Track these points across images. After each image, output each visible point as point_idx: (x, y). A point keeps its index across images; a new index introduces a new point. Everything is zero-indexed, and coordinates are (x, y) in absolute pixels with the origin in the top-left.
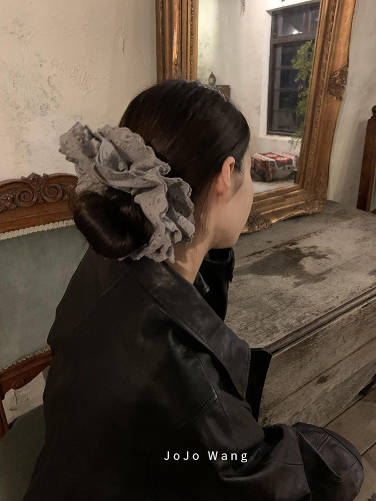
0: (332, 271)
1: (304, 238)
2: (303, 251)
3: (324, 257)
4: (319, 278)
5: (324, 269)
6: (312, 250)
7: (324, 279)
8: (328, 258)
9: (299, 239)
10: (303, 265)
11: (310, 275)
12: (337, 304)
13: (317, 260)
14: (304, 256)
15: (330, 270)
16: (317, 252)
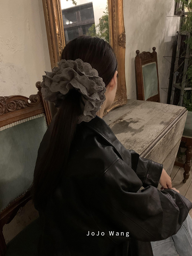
0: (144, 126)
1: (124, 116)
2: (127, 121)
3: (137, 122)
4: (141, 130)
5: (140, 126)
6: (131, 120)
7: (143, 130)
8: (140, 122)
9: (122, 117)
10: (131, 127)
11: (136, 130)
12: (154, 138)
13: (135, 124)
14: (129, 123)
15: (143, 126)
16: (133, 120)
